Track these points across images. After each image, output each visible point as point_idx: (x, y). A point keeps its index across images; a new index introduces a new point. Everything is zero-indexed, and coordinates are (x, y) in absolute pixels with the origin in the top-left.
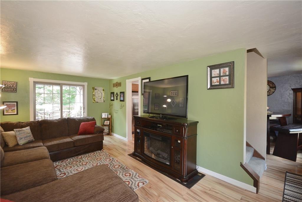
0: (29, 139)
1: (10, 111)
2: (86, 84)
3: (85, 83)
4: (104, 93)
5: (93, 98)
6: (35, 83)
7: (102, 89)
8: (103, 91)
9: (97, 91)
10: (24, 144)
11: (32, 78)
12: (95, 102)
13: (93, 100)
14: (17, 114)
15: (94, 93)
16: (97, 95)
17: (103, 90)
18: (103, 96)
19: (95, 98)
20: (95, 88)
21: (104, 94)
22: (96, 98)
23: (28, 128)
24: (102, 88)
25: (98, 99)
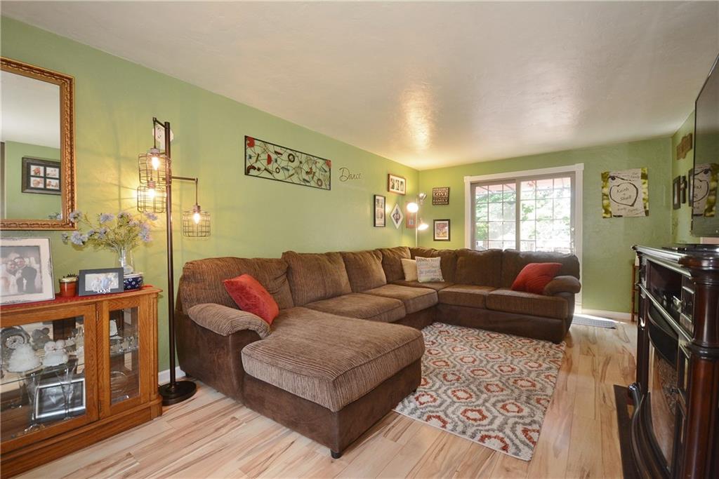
0: (433, 277)
1: (441, 235)
2: (579, 168)
3: (577, 165)
4: (646, 185)
5: (603, 207)
6: (474, 185)
7: (640, 175)
8: (643, 181)
9: (617, 181)
10: (423, 283)
11: (468, 177)
12: (608, 216)
13: (604, 211)
14: (449, 240)
15: (606, 191)
16: (616, 196)
17: (644, 176)
18: (642, 196)
19: (608, 206)
20: (612, 174)
21: (648, 188)
22: (613, 204)
23: (439, 258)
24: (639, 172)
25: (622, 206)
